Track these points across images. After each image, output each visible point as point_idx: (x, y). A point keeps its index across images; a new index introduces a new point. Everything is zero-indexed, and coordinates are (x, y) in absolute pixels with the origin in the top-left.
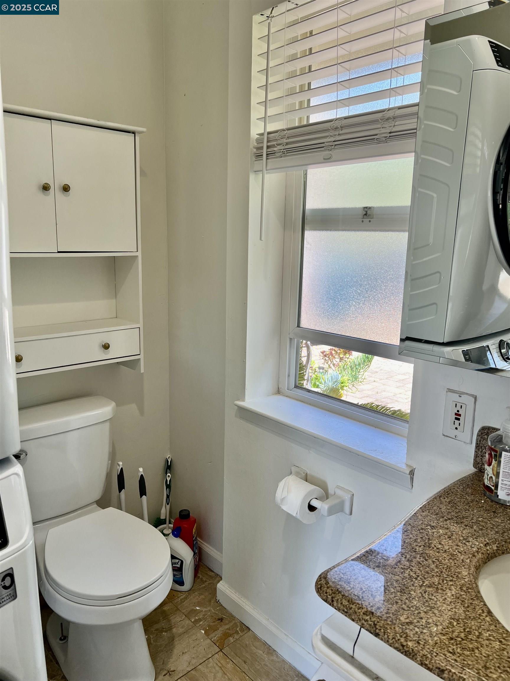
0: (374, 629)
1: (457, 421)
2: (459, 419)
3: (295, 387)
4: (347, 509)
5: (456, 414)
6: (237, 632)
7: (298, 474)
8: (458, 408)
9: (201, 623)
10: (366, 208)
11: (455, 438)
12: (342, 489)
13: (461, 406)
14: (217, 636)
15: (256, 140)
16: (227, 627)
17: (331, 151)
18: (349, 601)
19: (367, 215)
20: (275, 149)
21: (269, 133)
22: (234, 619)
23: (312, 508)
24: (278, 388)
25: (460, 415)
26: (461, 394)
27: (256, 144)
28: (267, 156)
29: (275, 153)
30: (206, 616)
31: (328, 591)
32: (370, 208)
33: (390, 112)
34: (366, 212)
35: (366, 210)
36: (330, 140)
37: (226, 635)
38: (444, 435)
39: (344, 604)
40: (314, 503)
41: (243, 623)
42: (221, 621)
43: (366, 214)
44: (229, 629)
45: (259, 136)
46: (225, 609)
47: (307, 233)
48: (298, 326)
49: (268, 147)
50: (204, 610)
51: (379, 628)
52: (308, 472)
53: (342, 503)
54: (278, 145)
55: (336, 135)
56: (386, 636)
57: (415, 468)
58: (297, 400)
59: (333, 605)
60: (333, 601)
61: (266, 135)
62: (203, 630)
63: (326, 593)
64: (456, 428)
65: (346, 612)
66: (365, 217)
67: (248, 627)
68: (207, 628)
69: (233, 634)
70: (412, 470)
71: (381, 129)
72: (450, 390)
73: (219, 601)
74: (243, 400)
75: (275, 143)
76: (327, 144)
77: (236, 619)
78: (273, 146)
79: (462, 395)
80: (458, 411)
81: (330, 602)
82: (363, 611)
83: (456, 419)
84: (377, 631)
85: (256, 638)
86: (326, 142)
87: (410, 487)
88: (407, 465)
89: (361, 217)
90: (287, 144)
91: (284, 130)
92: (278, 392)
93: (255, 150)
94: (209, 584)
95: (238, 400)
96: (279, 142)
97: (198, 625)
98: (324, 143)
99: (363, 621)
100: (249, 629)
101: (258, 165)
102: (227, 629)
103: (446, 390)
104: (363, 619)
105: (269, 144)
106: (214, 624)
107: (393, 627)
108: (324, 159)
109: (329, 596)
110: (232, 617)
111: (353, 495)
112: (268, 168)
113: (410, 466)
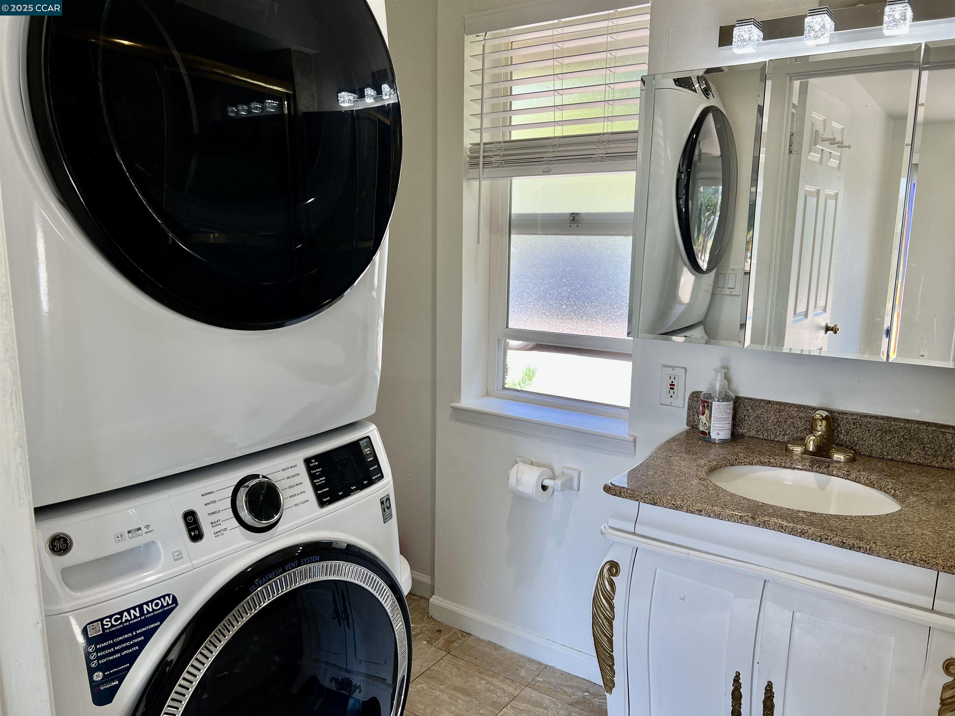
0: (653, 501)
1: (672, 391)
2: (673, 389)
3: (503, 389)
4: (575, 487)
5: (671, 385)
6: (458, 638)
7: (524, 462)
8: (672, 379)
9: (420, 636)
10: (574, 213)
11: (670, 405)
12: (568, 468)
13: (675, 377)
14: (440, 644)
15: (469, 149)
16: (448, 635)
17: (550, 166)
18: (632, 491)
19: (575, 220)
20: (492, 159)
21: (485, 144)
22: (452, 630)
23: (544, 488)
24: (487, 390)
25: (674, 385)
26: (673, 368)
27: (469, 153)
28: (483, 166)
29: (492, 163)
30: (423, 630)
31: (615, 489)
32: (577, 214)
33: (606, 136)
34: (574, 217)
35: (573, 215)
36: (548, 155)
37: (449, 642)
38: (661, 404)
39: (629, 493)
40: (547, 483)
41: (462, 631)
42: (440, 632)
43: (573, 220)
44: (450, 637)
45: (472, 146)
46: (440, 622)
47: (513, 236)
48: (507, 327)
49: (484, 157)
50: (419, 626)
51: (656, 499)
52: (533, 460)
53: (571, 479)
54: (495, 156)
55: (555, 151)
56: (662, 502)
57: (637, 436)
58: (508, 399)
59: (621, 495)
60: (620, 493)
61: (482, 145)
62: (425, 641)
63: (615, 490)
64: (671, 397)
65: (632, 497)
66: (573, 222)
67: (468, 633)
68: (428, 639)
69: (457, 640)
70: (635, 438)
71: (597, 150)
72: (665, 366)
73: (431, 617)
74: (460, 402)
75: (492, 154)
76: (547, 159)
77: (454, 629)
78: (490, 156)
79: (675, 369)
80: (672, 382)
81: (619, 494)
82: (643, 494)
83: (671, 388)
84: (655, 501)
85: (479, 640)
86: (546, 157)
87: (634, 453)
88: (630, 435)
89: (569, 222)
90: (504, 155)
91: (500, 143)
92: (488, 394)
93: (468, 159)
94: (415, 606)
95: (453, 402)
96: (496, 153)
97: (417, 638)
98: (543, 158)
99: (645, 499)
100: (471, 634)
101: (473, 172)
102: (449, 637)
103: (661, 366)
104: (644, 497)
105: (486, 154)
106: (434, 635)
107: (665, 497)
108: (543, 172)
109: (617, 491)
110: (449, 629)
111: (580, 472)
112: (484, 177)
113: (633, 436)
